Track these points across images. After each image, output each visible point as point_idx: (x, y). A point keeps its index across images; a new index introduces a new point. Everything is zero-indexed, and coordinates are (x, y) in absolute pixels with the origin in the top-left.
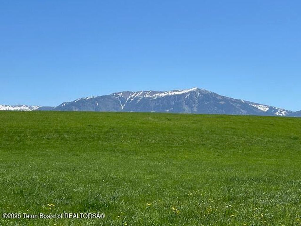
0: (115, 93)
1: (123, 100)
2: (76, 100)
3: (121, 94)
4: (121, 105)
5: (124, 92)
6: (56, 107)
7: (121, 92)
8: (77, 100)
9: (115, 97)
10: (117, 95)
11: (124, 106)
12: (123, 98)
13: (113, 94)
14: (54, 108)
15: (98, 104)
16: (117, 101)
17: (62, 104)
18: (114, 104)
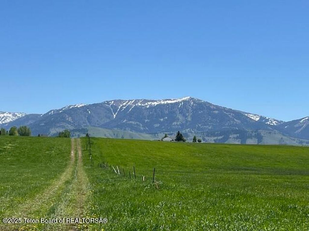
0: (107, 101)
1: (115, 108)
2: (63, 108)
3: (113, 102)
4: (113, 113)
5: (115, 100)
6: (43, 114)
7: (112, 101)
8: (65, 107)
9: (107, 105)
10: (108, 103)
11: (116, 114)
12: (115, 106)
13: (105, 102)
14: (41, 116)
15: (89, 112)
16: (109, 110)
17: (49, 112)
18: (106, 112)
